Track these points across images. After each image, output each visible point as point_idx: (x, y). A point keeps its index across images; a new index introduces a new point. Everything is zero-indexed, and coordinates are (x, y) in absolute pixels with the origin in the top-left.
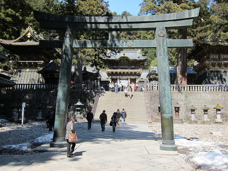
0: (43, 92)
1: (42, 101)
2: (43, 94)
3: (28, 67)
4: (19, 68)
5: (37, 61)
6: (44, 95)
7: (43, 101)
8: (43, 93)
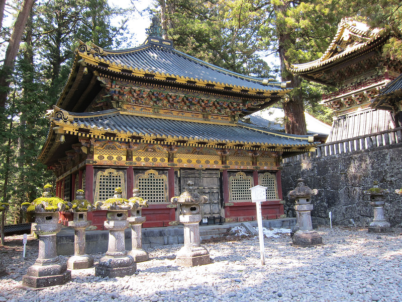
0: (386, 151)
1: (389, 175)
2: (388, 157)
3: (358, 103)
4: (340, 111)
5: (375, 84)
6: (392, 159)
7: (392, 176)
8: (387, 154)
